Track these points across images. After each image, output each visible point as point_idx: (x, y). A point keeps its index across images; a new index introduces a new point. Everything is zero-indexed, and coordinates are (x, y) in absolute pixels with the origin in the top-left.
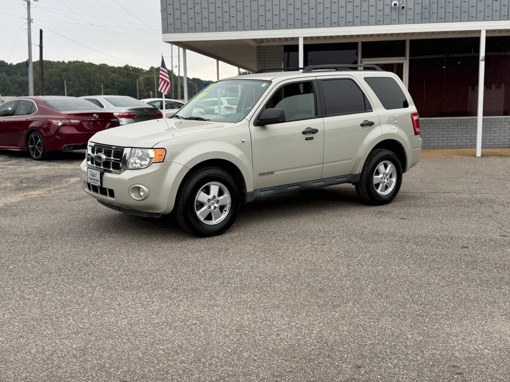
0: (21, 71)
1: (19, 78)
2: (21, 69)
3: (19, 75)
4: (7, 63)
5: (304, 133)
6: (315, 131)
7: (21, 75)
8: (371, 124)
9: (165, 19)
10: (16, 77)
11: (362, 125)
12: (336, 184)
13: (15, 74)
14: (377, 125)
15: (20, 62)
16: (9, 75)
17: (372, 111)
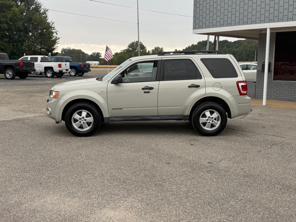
0: (235, 46)
1: (233, 49)
2: (235, 45)
3: (234, 48)
4: (229, 41)
5: (143, 89)
6: (151, 88)
7: (235, 48)
8: (198, 86)
9: (194, 22)
10: (232, 49)
11: (189, 87)
12: (170, 120)
13: (232, 47)
14: (202, 88)
15: (236, 40)
16: (228, 48)
17: (201, 79)
